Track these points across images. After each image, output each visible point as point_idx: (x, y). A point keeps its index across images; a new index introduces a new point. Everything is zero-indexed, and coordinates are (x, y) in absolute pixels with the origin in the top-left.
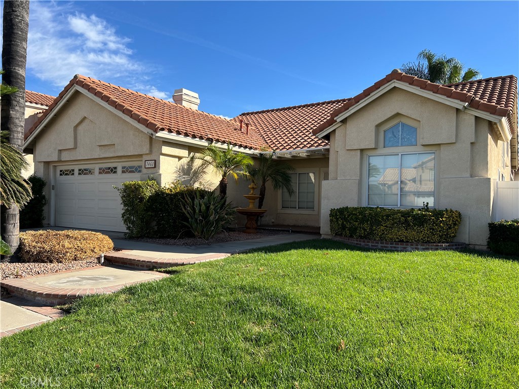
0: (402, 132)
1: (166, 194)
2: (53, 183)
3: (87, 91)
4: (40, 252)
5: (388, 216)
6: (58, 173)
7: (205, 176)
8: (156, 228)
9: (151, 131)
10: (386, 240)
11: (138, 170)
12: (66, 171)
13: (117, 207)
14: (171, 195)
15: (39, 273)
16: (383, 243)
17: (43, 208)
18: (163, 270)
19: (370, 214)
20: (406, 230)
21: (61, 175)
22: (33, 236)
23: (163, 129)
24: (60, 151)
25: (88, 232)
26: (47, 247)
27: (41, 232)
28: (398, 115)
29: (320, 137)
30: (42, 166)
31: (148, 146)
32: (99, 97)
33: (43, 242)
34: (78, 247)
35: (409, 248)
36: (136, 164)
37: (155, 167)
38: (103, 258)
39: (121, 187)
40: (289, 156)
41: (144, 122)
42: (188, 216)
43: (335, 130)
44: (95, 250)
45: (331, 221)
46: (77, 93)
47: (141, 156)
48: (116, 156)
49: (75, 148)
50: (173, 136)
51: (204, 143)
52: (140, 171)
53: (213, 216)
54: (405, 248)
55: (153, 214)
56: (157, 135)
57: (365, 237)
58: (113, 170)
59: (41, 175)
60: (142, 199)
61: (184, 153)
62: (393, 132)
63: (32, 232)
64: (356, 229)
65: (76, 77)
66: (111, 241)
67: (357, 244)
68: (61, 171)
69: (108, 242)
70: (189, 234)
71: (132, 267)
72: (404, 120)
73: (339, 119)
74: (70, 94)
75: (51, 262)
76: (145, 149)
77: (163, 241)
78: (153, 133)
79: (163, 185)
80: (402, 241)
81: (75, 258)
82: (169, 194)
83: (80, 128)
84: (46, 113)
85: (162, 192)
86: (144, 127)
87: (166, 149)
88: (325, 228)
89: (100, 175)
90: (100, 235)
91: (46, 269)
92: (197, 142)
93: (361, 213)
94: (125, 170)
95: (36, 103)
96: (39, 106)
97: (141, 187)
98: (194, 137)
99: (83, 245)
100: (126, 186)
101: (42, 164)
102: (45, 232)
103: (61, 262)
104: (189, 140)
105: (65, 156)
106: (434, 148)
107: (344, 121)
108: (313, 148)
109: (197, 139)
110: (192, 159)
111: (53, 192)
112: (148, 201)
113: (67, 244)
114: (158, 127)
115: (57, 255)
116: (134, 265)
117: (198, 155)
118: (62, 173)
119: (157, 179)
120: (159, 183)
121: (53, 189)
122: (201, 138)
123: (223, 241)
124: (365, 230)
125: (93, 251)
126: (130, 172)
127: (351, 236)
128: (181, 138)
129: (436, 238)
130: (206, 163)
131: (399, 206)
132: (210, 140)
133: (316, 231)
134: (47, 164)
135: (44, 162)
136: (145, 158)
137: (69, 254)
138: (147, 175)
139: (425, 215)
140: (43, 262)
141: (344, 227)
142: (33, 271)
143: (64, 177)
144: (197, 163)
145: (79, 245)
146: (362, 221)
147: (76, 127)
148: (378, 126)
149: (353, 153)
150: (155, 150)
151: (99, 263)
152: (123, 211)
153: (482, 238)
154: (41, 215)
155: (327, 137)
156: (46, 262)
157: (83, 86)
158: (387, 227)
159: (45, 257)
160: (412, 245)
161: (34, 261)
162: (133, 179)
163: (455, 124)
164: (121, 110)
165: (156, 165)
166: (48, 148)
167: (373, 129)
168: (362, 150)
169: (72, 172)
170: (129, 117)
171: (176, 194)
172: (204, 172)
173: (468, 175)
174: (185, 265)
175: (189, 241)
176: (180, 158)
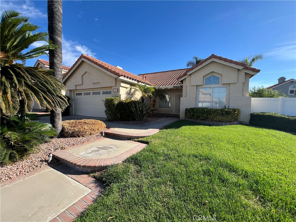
0: (213, 79)
1: (124, 103)
2: (73, 99)
3: (87, 60)
4: (73, 132)
5: (215, 111)
6: (75, 94)
7: (135, 95)
8: (119, 117)
9: (117, 76)
10: (213, 121)
11: (110, 93)
12: (78, 93)
13: (103, 108)
14: (126, 103)
15: (74, 145)
16: (213, 122)
17: (70, 108)
18: (136, 140)
19: (207, 110)
20: (222, 117)
21: (76, 95)
22: (69, 123)
23: (122, 76)
24: (76, 85)
25: (94, 120)
26: (77, 130)
27: (72, 121)
28: (213, 72)
29: (180, 81)
30: (68, 92)
31: (115, 83)
32: (93, 63)
33: (74, 126)
34: (91, 128)
35: (224, 124)
36: (109, 91)
37: (118, 92)
38: (104, 133)
39: (105, 100)
40: (163, 88)
41: (114, 73)
42: (134, 112)
43: (186, 78)
44: (99, 129)
45: (186, 113)
46: (83, 62)
47: (111, 87)
48: (100, 87)
49: (82, 84)
50: (125, 79)
51: (136, 82)
52: (111, 93)
53: (145, 112)
54: (222, 124)
55: (118, 111)
56: (120, 78)
57: (204, 119)
58: (99, 93)
59: (68, 95)
60: (114, 105)
61: (128, 86)
62: (209, 79)
63: (68, 121)
64: (200, 116)
65: (82, 55)
66: (104, 124)
67: (200, 122)
68: (76, 94)
69: (104, 125)
70: (134, 119)
71: (119, 137)
72: (215, 74)
73: (189, 73)
74: (80, 62)
75: (79, 137)
76: (114, 84)
77: (124, 122)
78: (118, 77)
79: (122, 99)
80: (220, 121)
81: (91, 134)
82: (125, 103)
83: (84, 76)
84: (67, 73)
85: (122, 102)
86: (114, 75)
87: (122, 84)
88: (182, 115)
89: (93, 95)
90: (100, 122)
91: (77, 142)
92: (133, 82)
93: (202, 110)
94: (104, 93)
95: (65, 69)
96: (66, 70)
97: (113, 100)
98: (133, 79)
99: (93, 127)
100: (106, 99)
101: (69, 91)
102: (74, 121)
103: (84, 136)
104: (131, 81)
105: (78, 88)
106: (226, 85)
107: (190, 75)
108: (175, 85)
109: (134, 81)
110: (131, 88)
111: (73, 102)
112: (116, 106)
113: (86, 128)
114: (120, 75)
115: (82, 133)
116: (120, 137)
117: (133, 87)
118: (77, 94)
119: (119, 96)
120: (120, 98)
121: (73, 101)
122: (135, 80)
123: (146, 121)
124: (204, 117)
125: (98, 130)
126: (106, 94)
127: (197, 119)
128: (128, 80)
129: (233, 120)
130: (136, 90)
131: (211, 107)
132: (138, 81)
133: (178, 116)
134: (71, 91)
135: (69, 90)
136: (113, 88)
137: (87, 132)
138: (115, 95)
139: (230, 111)
140: (75, 137)
141: (193, 115)
142: (70, 144)
143: (78, 96)
144: (133, 90)
145: (92, 127)
146: (203, 114)
147: (82, 76)
148: (204, 77)
149: (193, 87)
150: (117, 84)
151: (102, 136)
152: (105, 110)
153: (247, 119)
154: (69, 111)
155: (182, 81)
156: (76, 137)
157: (85, 58)
158: (214, 115)
159: (76, 135)
160: (225, 123)
161: (70, 137)
162: (109, 97)
163: (237, 75)
164: (103, 68)
165: (118, 91)
166: (71, 85)
167: (203, 77)
168: (197, 86)
169: (81, 94)
170: (106, 71)
171: (129, 103)
172: (135, 94)
173: (241, 95)
174: (145, 137)
175: (135, 122)
176: (127, 88)
